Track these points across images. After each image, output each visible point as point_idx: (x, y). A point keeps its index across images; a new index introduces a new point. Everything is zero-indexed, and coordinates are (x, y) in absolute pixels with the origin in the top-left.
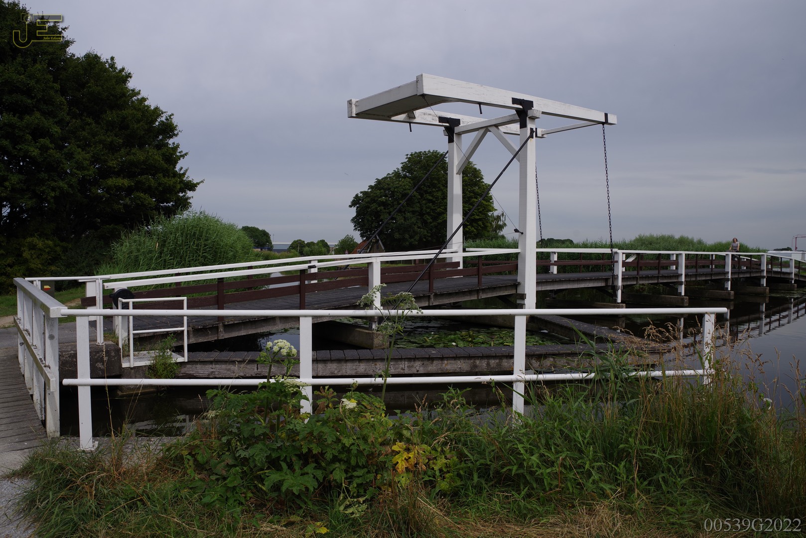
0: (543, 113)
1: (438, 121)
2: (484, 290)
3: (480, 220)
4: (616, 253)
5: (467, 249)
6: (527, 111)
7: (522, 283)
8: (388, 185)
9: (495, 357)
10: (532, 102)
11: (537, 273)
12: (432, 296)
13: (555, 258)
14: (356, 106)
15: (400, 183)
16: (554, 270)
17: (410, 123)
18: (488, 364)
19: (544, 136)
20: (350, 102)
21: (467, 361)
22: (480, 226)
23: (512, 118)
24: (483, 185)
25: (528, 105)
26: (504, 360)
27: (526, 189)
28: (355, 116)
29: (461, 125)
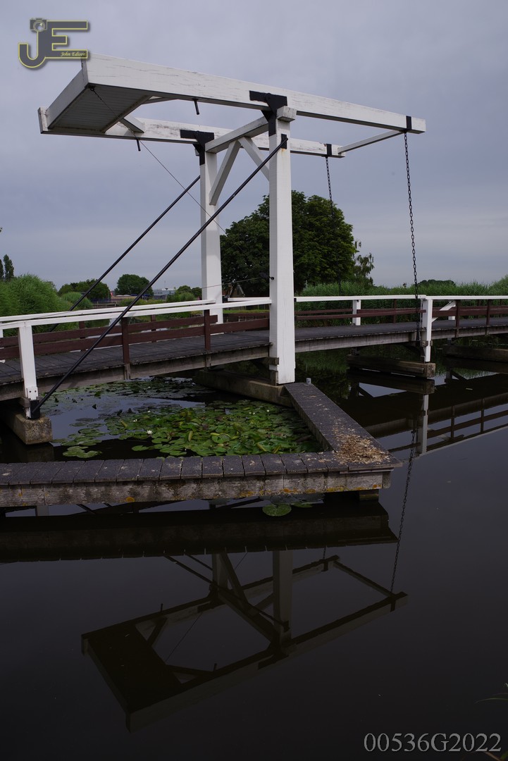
0: (299, 113)
1: (179, 136)
2: (214, 356)
4: (425, 300)
6: (276, 111)
7: (274, 344)
10: (286, 97)
12: (127, 366)
13: (358, 306)
14: (46, 116)
16: (358, 321)
17: (138, 139)
19: (342, 155)
22: (340, 268)
23: (260, 123)
28: (47, 130)
29: (215, 137)
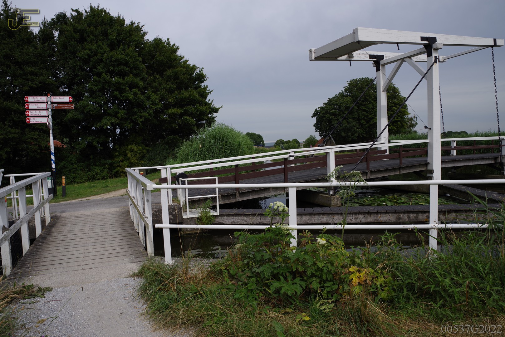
0: (444, 45)
1: (369, 58)
2: (404, 168)
3: (399, 121)
4: (503, 139)
5: (391, 141)
6: (432, 45)
7: (431, 162)
8: (336, 102)
9: (413, 212)
10: (436, 38)
11: (442, 155)
12: (369, 173)
13: (455, 145)
14: (314, 53)
15: (344, 100)
16: (454, 153)
17: (350, 61)
18: (409, 217)
19: (445, 61)
20: (310, 51)
21: (394, 215)
22: (399, 125)
23: (421, 51)
24: (400, 98)
25: (434, 40)
26: (420, 215)
27: (433, 99)
28: (314, 59)
29: (385, 59)
